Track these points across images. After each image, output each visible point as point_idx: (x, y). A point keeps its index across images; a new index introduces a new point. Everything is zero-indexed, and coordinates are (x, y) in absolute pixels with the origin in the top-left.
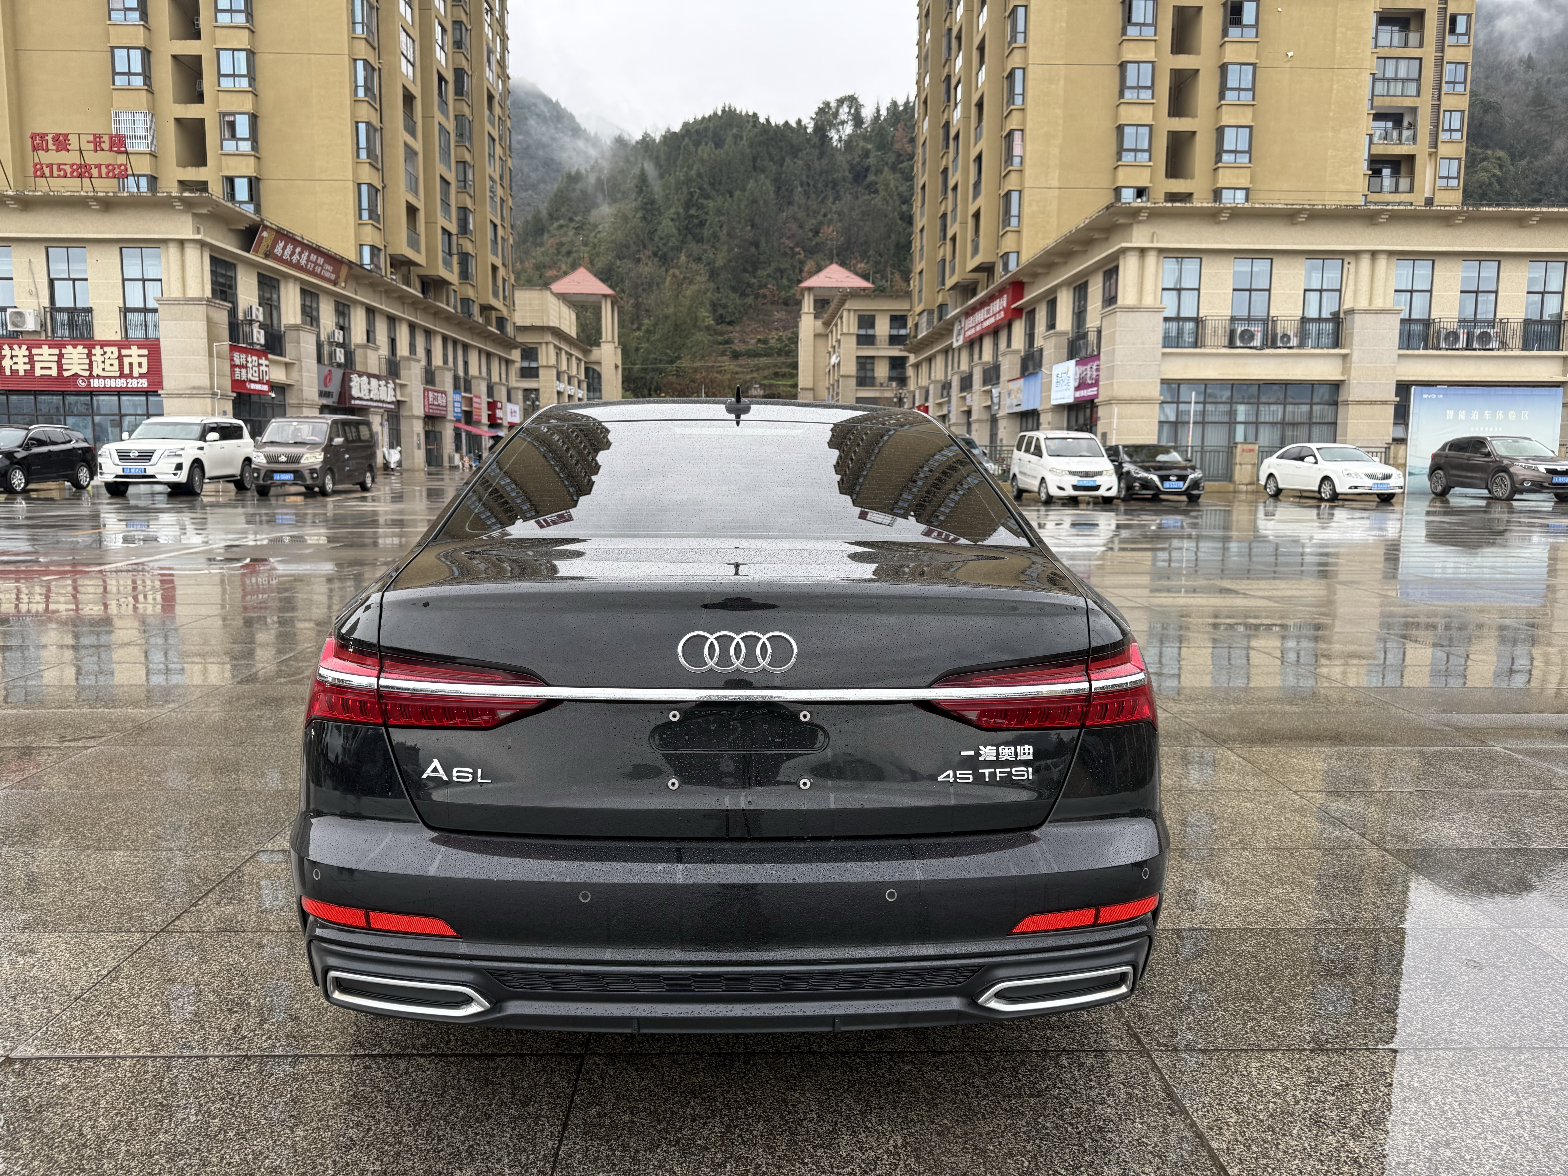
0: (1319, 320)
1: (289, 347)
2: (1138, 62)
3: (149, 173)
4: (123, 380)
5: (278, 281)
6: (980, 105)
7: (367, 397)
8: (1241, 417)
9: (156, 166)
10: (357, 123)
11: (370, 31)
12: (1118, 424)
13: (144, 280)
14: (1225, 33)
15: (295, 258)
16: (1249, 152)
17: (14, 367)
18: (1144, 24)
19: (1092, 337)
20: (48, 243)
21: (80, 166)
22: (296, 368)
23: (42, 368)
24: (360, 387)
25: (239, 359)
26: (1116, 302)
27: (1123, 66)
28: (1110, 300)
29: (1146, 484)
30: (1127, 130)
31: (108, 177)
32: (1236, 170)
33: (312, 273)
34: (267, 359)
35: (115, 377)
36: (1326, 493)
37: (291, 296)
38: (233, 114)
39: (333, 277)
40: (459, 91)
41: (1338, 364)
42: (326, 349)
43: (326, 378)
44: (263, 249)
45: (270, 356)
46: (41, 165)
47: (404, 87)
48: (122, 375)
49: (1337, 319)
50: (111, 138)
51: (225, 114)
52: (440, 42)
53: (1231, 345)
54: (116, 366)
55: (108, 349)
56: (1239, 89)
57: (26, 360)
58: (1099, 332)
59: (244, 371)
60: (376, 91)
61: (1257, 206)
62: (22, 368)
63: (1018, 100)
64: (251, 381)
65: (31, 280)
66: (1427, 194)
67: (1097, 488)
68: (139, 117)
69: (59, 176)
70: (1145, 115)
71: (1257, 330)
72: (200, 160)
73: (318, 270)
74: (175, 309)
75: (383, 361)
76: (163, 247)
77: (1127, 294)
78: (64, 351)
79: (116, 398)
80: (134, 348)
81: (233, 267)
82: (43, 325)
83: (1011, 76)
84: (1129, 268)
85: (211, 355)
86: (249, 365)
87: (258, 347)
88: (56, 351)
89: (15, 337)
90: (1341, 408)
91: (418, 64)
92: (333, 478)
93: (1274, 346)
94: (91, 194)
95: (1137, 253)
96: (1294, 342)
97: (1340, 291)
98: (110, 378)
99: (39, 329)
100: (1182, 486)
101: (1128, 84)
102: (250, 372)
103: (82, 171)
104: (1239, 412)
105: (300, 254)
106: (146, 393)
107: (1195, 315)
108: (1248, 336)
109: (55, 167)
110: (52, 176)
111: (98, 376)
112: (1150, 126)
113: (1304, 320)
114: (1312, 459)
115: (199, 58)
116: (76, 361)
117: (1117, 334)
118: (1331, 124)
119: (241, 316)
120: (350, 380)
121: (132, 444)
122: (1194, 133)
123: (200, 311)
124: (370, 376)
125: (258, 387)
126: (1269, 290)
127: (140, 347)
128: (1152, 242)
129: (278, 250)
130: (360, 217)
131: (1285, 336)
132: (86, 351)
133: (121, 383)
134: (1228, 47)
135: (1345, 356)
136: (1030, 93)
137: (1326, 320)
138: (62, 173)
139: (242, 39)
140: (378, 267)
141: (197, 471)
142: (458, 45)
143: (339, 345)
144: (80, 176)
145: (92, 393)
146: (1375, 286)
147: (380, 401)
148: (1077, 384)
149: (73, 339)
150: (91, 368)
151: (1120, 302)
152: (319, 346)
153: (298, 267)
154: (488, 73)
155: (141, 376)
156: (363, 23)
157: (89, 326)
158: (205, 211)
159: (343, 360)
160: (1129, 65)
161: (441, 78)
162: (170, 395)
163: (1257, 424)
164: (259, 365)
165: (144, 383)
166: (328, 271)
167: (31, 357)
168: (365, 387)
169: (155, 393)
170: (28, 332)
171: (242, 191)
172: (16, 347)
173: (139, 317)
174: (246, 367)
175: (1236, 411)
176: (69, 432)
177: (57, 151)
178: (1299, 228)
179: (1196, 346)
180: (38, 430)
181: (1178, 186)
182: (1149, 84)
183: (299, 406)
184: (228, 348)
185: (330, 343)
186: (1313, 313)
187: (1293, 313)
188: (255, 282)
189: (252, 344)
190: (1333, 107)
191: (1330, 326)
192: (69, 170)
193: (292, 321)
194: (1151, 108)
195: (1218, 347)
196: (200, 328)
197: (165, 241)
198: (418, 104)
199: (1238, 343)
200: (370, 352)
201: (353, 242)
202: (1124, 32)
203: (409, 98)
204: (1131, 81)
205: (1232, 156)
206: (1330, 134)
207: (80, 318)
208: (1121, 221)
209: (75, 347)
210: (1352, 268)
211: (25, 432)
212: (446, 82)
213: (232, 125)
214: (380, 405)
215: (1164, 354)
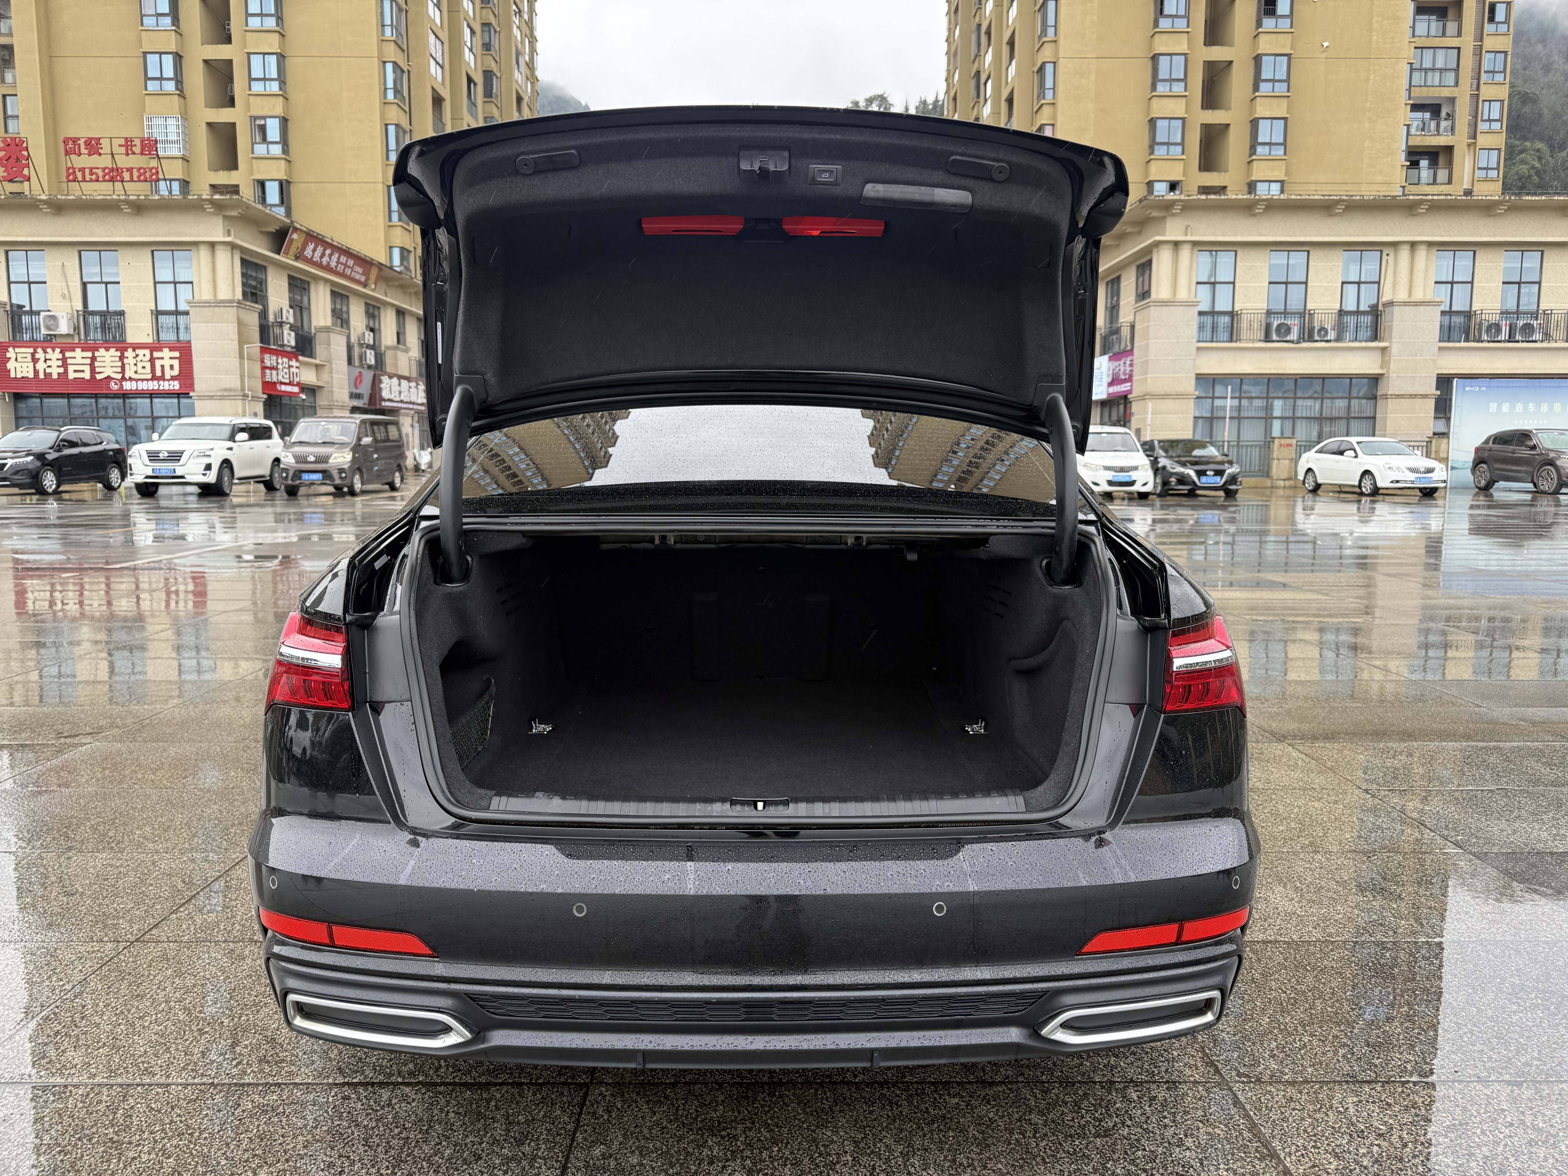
0: (1358, 313)
1: (320, 349)
2: (1170, 55)
3: (180, 177)
4: (155, 382)
5: (309, 283)
6: (1010, 101)
7: (398, 399)
8: (1277, 413)
9: (188, 171)
10: (386, 125)
11: (399, 33)
12: (1152, 419)
13: (175, 283)
14: (1259, 24)
15: (325, 260)
16: (1284, 144)
17: (48, 370)
18: (1176, 16)
19: (1125, 332)
20: (81, 247)
21: (112, 170)
22: (327, 369)
23: (75, 371)
24: (390, 389)
25: (269, 360)
26: (1149, 296)
27: (1155, 58)
28: (1143, 294)
29: (1182, 480)
30: (1160, 124)
31: (139, 181)
32: (1271, 163)
33: (342, 275)
34: (297, 360)
35: (147, 380)
36: (1367, 487)
37: (321, 298)
38: (264, 118)
39: (363, 279)
40: (488, 93)
41: (1377, 356)
42: (356, 351)
43: (356, 379)
44: (293, 250)
45: (300, 358)
46: (74, 169)
47: (433, 89)
48: (154, 378)
49: (1375, 312)
50: (142, 141)
51: (255, 118)
52: (469, 44)
53: (1267, 338)
54: (148, 369)
55: (140, 352)
56: (1273, 81)
57: (60, 363)
58: (1133, 327)
59: (274, 372)
60: (406, 93)
61: (1293, 197)
62: (55, 372)
63: (1049, 94)
64: (282, 383)
65: (64, 284)
66: (1466, 186)
67: (1132, 483)
68: (171, 122)
69: (91, 181)
70: (1177, 108)
71: (1294, 323)
72: (233, 165)
73: (348, 272)
74: (206, 311)
75: (414, 363)
76: (194, 249)
77: (1161, 289)
78: (97, 354)
79: (148, 400)
80: (166, 350)
81: (264, 269)
82: (76, 328)
83: (1041, 69)
84: (1162, 262)
85: (241, 357)
86: (280, 367)
87: (289, 349)
88: (89, 354)
89: (50, 341)
90: (1380, 403)
91: (447, 66)
92: (362, 477)
93: (1311, 339)
94: (123, 198)
95: (1171, 247)
96: (1332, 335)
97: (1379, 283)
98: (142, 380)
99: (72, 332)
100: (1219, 481)
101: (1161, 77)
102: (281, 373)
103: (114, 175)
104: (1275, 407)
105: (330, 256)
106: (178, 395)
107: (1230, 309)
108: (1283, 330)
109: (87, 171)
110: (84, 180)
111: (131, 379)
112: (1183, 119)
113: (1341, 313)
114: (1352, 453)
115: (230, 62)
116: (108, 363)
117: (1151, 328)
118: (1368, 114)
119: (271, 318)
120: (380, 382)
121: (163, 445)
122: (1228, 125)
123: (231, 313)
124: (400, 377)
125: (288, 389)
126: (1306, 283)
127: (172, 349)
128: (1186, 235)
129: (308, 252)
130: (390, 219)
131: (1323, 330)
132: (118, 354)
133: (153, 386)
134: (1262, 38)
135: (1384, 349)
136: (1060, 88)
137: (1364, 313)
138: (94, 177)
139: (273, 43)
140: (407, 269)
141: (226, 472)
142: (487, 46)
143: (369, 347)
144: (112, 180)
145: (125, 395)
146: (1415, 277)
147: (410, 403)
148: (1110, 380)
149: (106, 342)
150: (123, 371)
151: (1153, 296)
152: (350, 348)
153: (328, 268)
154: (517, 75)
155: (173, 378)
156: (392, 25)
157: (121, 328)
158: (235, 213)
159: (373, 362)
160: (1161, 58)
161: (470, 80)
162: (201, 397)
163: (1294, 418)
164: (290, 366)
165: (176, 386)
166: (358, 272)
167: (64, 360)
168: (396, 388)
169: (187, 395)
170: (61, 336)
171: (273, 194)
172: (49, 350)
173: (171, 319)
174: (277, 369)
175: (1272, 406)
176: (100, 433)
177: (90, 155)
178: (1336, 219)
179: (1231, 341)
180: (69, 431)
181: (1211, 179)
182: (1182, 77)
183: (330, 408)
184: (258, 350)
185: (361, 345)
186: (1351, 306)
187: (1331, 306)
188: (285, 284)
189: (283, 346)
190: (1369, 97)
191: (1368, 319)
192: (101, 173)
193: (322, 323)
194: (1184, 100)
195: (1253, 341)
196: (231, 329)
197: (196, 244)
198: (447, 106)
199: (1274, 337)
200: (400, 354)
201: (383, 244)
202: (1156, 24)
203: (438, 101)
204: (1163, 74)
205: (1267, 148)
206: (1367, 125)
207: (113, 321)
208: (1155, 214)
209: (107, 349)
210: (1391, 259)
211: (57, 433)
212: (475, 84)
213: (263, 129)
214: (411, 406)
215: (1198, 349)
